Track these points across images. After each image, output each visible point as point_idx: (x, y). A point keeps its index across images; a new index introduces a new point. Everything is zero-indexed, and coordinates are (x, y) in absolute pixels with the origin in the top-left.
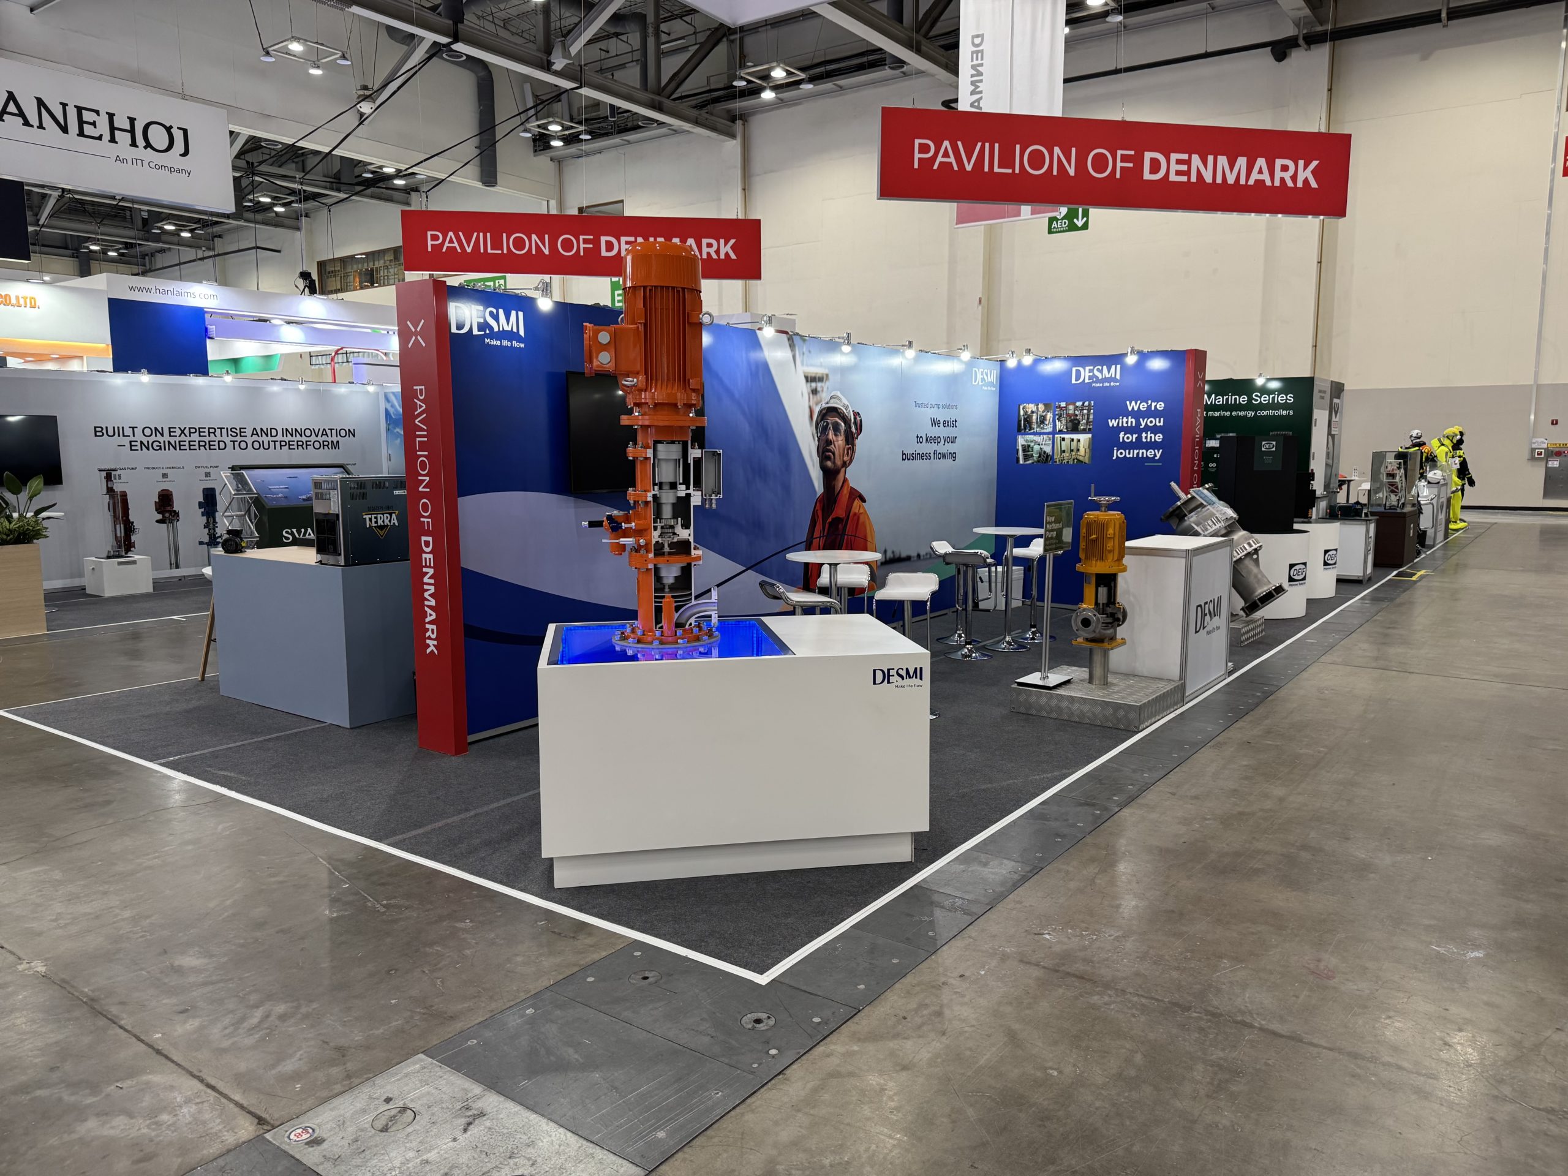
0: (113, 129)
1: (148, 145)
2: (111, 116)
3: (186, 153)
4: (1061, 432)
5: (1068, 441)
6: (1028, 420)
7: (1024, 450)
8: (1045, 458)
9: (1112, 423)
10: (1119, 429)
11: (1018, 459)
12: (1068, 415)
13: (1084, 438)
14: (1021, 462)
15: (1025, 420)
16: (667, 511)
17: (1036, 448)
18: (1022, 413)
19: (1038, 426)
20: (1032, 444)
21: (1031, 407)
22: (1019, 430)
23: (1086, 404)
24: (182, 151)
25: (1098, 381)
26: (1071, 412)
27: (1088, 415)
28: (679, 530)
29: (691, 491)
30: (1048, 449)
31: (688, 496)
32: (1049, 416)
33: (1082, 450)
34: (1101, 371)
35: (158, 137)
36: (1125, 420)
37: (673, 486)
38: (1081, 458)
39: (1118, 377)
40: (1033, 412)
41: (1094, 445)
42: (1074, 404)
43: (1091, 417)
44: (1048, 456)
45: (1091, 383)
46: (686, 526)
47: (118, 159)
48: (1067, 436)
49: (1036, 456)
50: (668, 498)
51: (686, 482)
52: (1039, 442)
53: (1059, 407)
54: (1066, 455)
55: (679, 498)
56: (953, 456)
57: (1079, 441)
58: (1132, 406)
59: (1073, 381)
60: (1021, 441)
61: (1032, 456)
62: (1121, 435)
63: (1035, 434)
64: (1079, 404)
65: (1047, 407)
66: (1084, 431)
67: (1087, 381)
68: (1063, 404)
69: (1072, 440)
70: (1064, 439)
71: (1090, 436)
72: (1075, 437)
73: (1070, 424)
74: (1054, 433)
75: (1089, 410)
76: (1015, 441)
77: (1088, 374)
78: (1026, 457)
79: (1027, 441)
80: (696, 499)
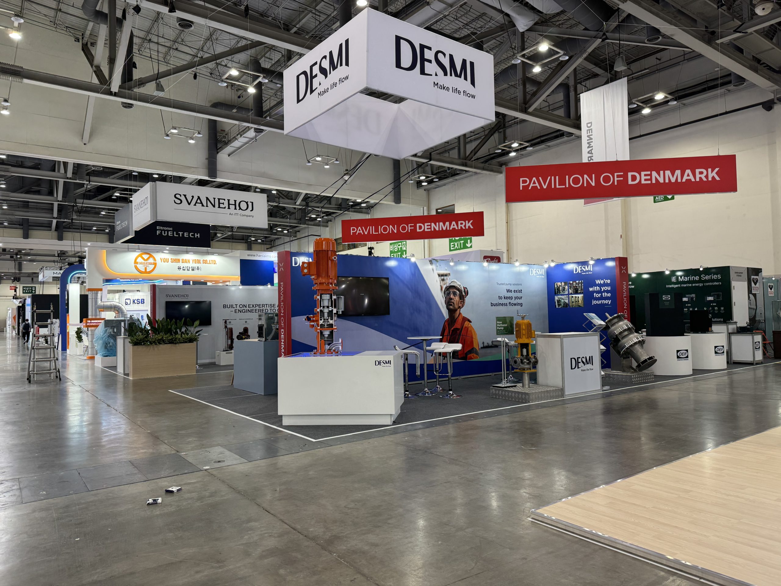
0: (229, 204)
1: (240, 209)
2: (229, 200)
3: (252, 210)
4: (571, 294)
5: (574, 298)
6: (558, 289)
7: (558, 302)
8: (566, 305)
9: (591, 289)
10: (594, 292)
11: (556, 306)
12: (573, 286)
13: (580, 296)
14: (557, 307)
15: (557, 289)
16: (326, 315)
17: (562, 301)
18: (556, 286)
19: (563, 292)
20: (561, 299)
21: (559, 284)
22: (555, 294)
23: (580, 281)
24: (251, 209)
25: (584, 272)
26: (575, 285)
27: (581, 286)
28: (329, 320)
29: (333, 309)
30: (567, 301)
31: (332, 310)
32: (566, 287)
33: (580, 301)
34: (585, 268)
35: (243, 205)
36: (595, 288)
37: (328, 307)
38: (580, 305)
39: (591, 270)
40: (560, 286)
41: (584, 298)
42: (575, 282)
43: (583, 287)
44: (567, 304)
45: (581, 273)
46: (332, 319)
47: (230, 214)
48: (574, 296)
49: (562, 304)
50: (326, 311)
51: (332, 306)
52: (563, 298)
53: (570, 283)
54: (574, 303)
55: (329, 311)
56: (521, 305)
57: (578, 297)
58: (598, 282)
59: (575, 273)
60: (556, 298)
61: (561, 304)
62: (595, 294)
63: (561, 295)
64: (577, 282)
65: (565, 284)
66: (580, 293)
67: (580, 272)
68: (571, 282)
69: (576, 297)
70: (573, 297)
71: (582, 295)
72: (577, 296)
73: (574, 291)
74: (569, 294)
75: (581, 284)
76: (554, 298)
77: (580, 269)
78: (559, 305)
79: (559, 298)
80: (335, 311)
